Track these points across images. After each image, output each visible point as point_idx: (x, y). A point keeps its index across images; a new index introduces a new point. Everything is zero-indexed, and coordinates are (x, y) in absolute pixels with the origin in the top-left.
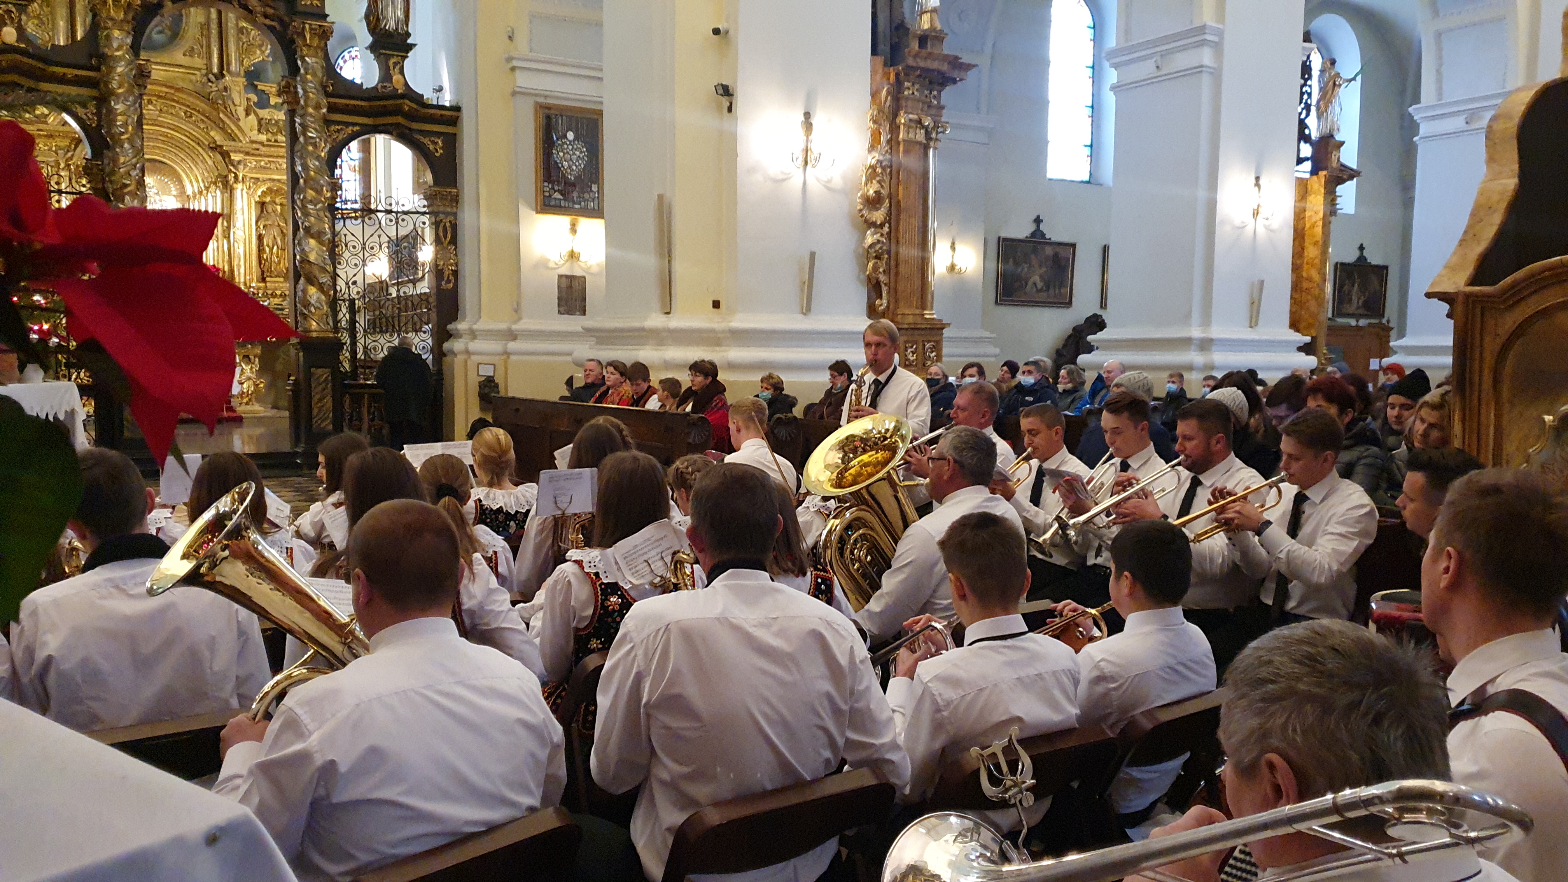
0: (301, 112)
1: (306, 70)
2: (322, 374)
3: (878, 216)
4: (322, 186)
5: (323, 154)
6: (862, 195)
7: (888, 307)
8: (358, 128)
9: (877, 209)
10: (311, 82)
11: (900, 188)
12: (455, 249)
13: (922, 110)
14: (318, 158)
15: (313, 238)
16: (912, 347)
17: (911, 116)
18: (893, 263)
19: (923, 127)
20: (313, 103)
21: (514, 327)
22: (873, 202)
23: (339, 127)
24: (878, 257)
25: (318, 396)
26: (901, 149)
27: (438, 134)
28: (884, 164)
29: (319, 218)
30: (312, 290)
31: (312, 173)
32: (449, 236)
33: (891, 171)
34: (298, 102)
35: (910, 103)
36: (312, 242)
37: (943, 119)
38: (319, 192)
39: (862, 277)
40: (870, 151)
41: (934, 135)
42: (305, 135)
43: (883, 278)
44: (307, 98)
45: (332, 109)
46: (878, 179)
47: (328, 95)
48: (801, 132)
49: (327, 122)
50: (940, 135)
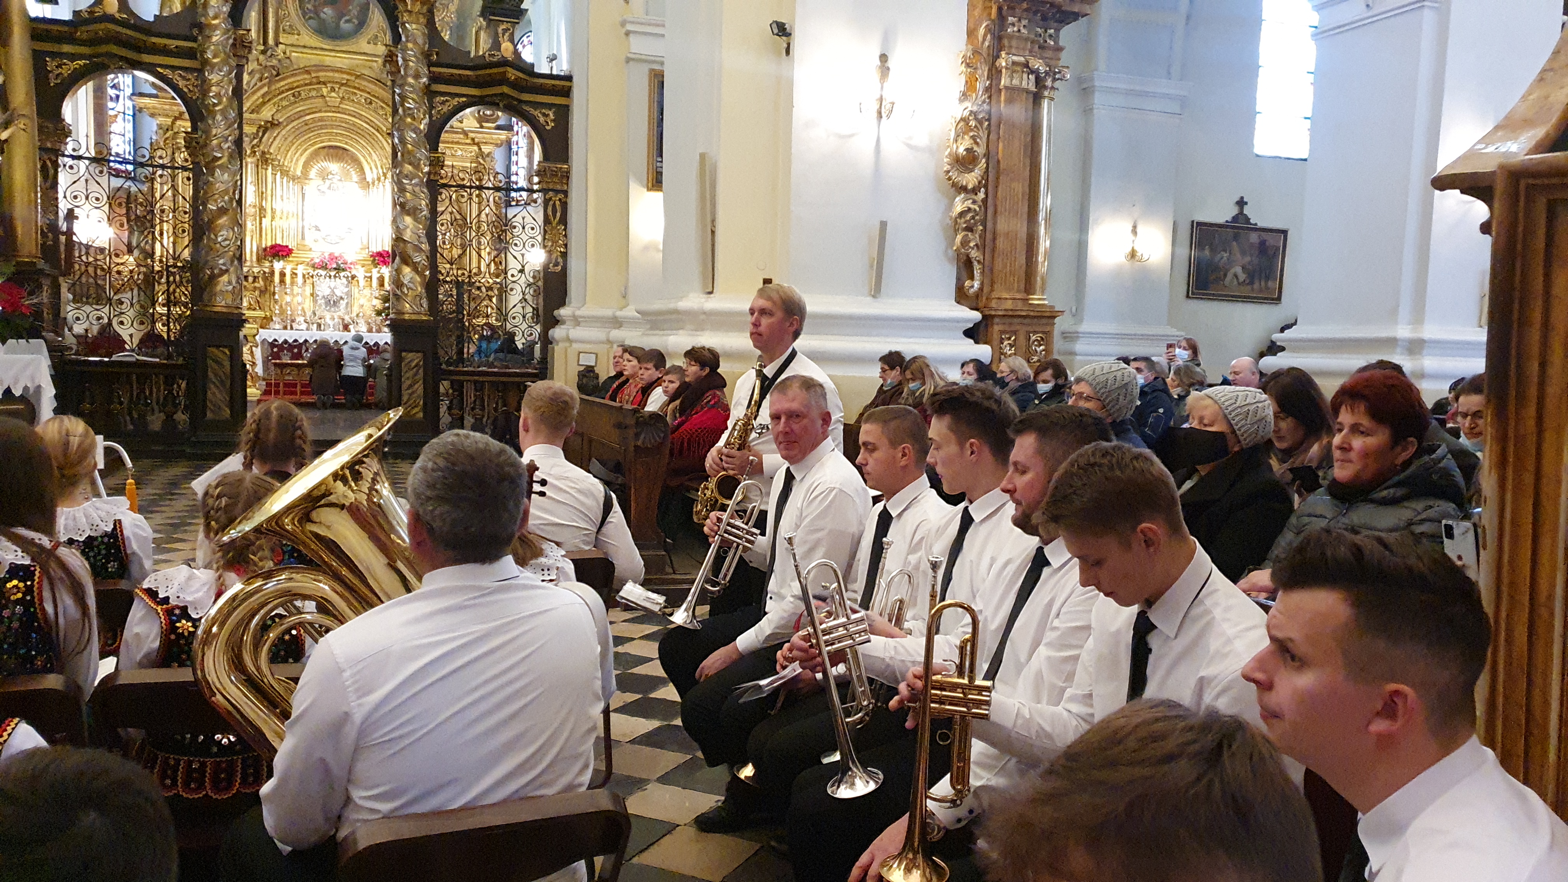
0: (399, 82)
1: (407, 37)
2: (413, 358)
3: (971, 179)
4: (420, 160)
5: (422, 127)
6: (950, 154)
7: (981, 289)
8: (464, 99)
9: (972, 171)
10: (412, 50)
11: (1001, 145)
12: (565, 230)
13: (1031, 52)
14: (416, 130)
15: (409, 214)
16: (1009, 339)
17: (1015, 58)
18: (989, 236)
19: (1032, 72)
20: (411, 72)
21: (619, 313)
22: (965, 162)
23: (445, 99)
24: (969, 229)
25: (409, 382)
26: (1003, 98)
27: (550, 106)
28: (980, 116)
29: (414, 193)
30: (407, 270)
31: (410, 146)
32: (558, 214)
33: (989, 125)
34: (400, 71)
35: (1014, 43)
36: (408, 220)
37: (1061, 63)
38: (417, 167)
39: (951, 253)
40: (961, 101)
41: (1049, 83)
42: (403, 105)
43: (974, 254)
44: (406, 67)
45: (434, 79)
46: (971, 134)
47: (430, 64)
48: (876, 76)
49: (429, 93)
50: (1057, 84)
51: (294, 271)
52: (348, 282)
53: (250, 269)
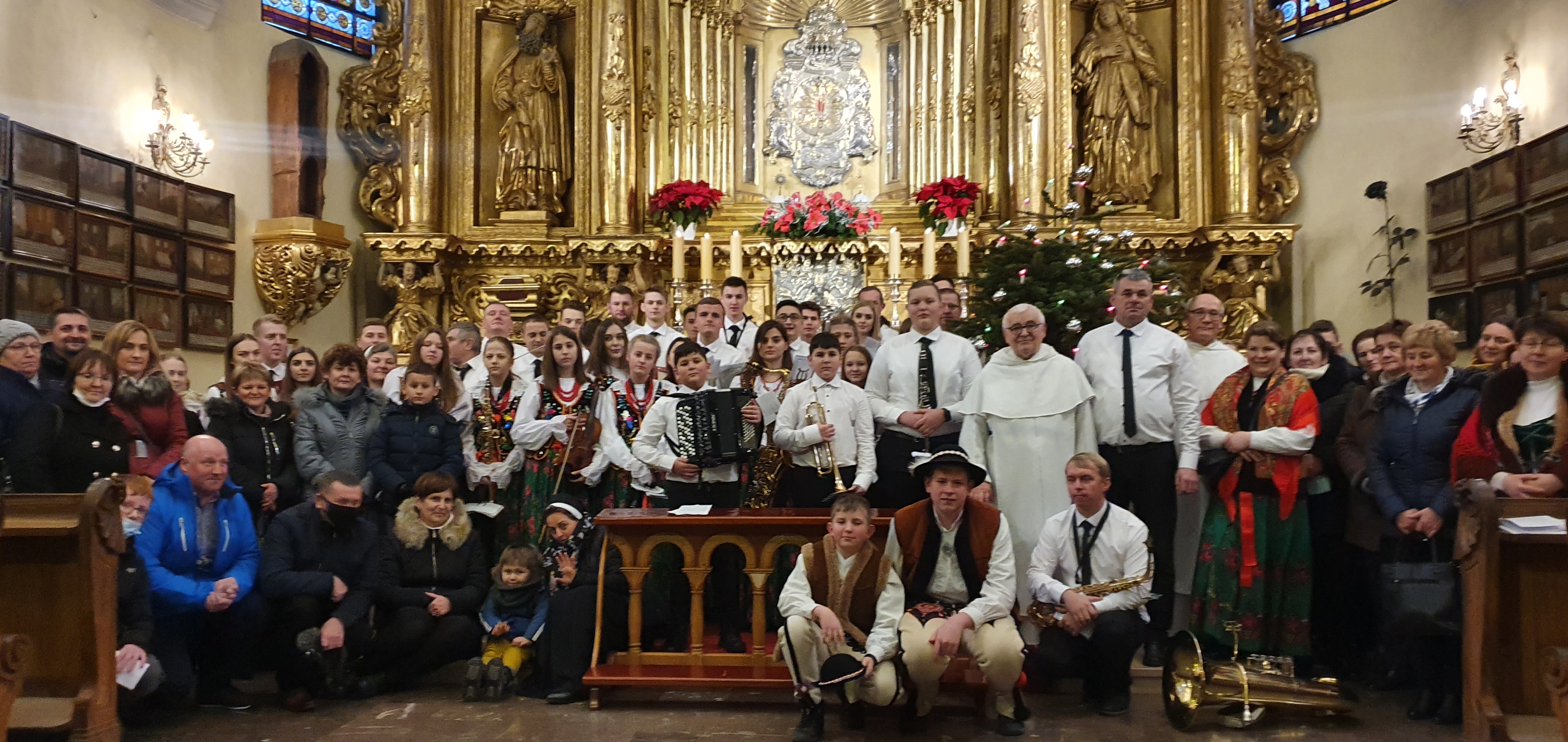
51: (723, 247)
52: (859, 270)
53: (609, 245)
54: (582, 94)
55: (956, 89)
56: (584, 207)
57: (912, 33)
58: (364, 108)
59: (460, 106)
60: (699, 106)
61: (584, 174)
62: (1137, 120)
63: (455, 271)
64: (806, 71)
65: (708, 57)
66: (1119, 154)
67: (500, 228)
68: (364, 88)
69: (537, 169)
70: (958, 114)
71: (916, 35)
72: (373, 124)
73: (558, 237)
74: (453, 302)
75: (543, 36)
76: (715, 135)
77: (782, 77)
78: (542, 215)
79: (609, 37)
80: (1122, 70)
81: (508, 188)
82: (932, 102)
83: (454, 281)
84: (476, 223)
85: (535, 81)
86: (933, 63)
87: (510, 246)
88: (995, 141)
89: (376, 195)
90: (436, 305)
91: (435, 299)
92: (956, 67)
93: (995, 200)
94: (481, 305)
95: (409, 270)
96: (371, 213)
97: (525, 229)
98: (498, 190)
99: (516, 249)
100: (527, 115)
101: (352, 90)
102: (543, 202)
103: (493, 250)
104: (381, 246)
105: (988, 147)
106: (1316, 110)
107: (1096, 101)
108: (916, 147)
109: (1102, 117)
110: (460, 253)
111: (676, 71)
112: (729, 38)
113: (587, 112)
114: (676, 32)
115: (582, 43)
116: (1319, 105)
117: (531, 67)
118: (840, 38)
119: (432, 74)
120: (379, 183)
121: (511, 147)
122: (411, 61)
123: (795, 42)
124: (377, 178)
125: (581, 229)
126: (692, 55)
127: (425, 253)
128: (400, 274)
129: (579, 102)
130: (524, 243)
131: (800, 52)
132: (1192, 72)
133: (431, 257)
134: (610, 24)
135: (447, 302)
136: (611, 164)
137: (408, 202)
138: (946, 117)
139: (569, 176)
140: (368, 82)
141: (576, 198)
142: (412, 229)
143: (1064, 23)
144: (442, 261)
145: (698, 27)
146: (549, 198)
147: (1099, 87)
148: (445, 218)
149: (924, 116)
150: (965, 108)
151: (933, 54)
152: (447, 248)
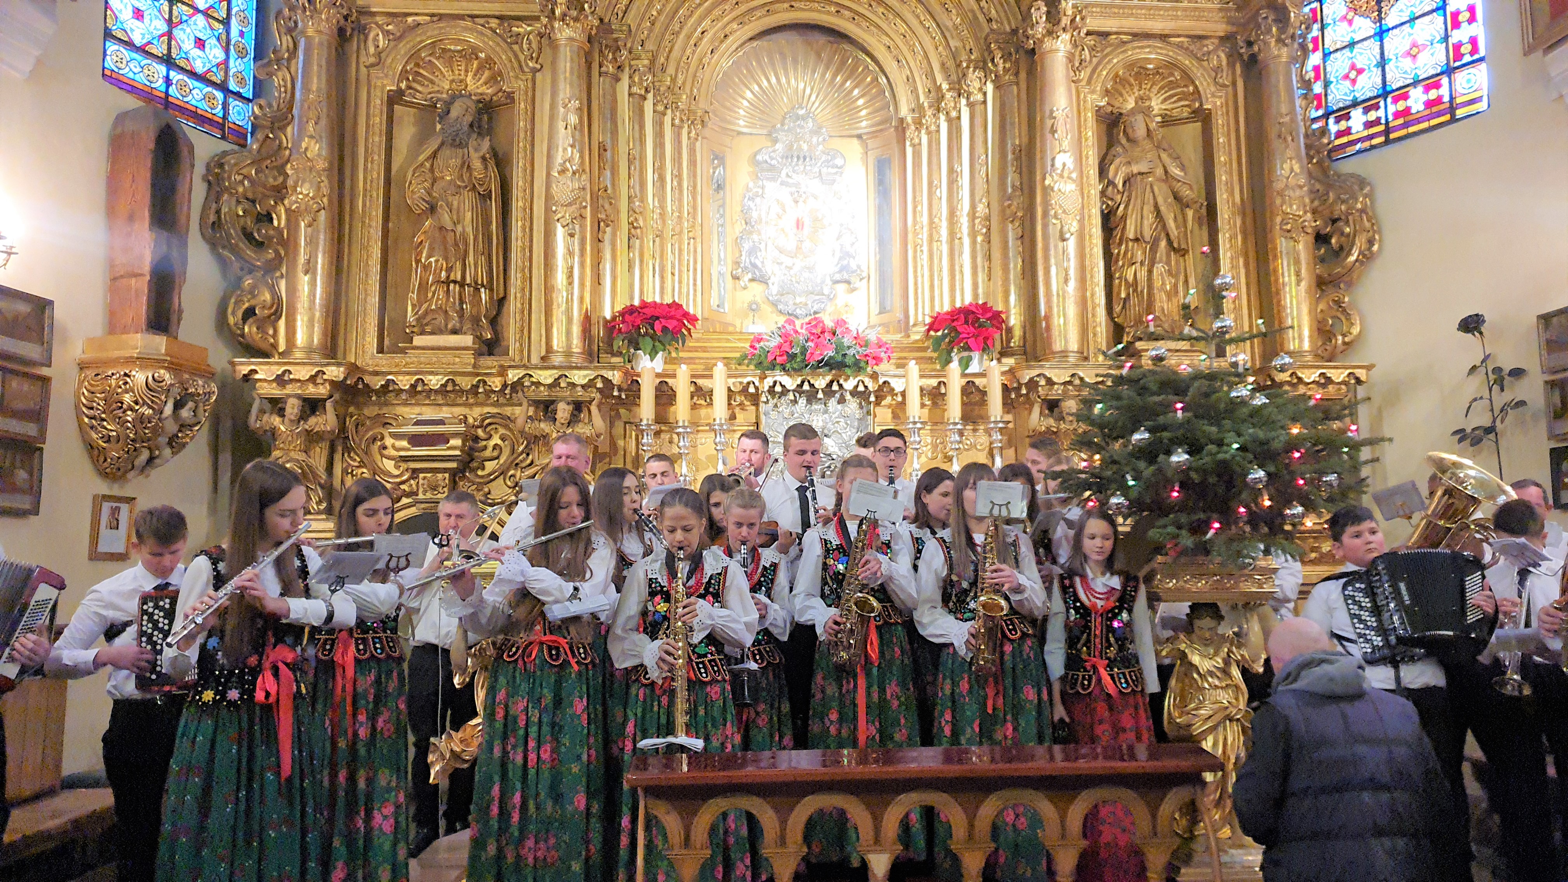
51: (700, 382)
52: (865, 410)
53: (560, 377)
54: (520, 195)
55: (965, 206)
56: (522, 331)
57: (908, 143)
58: (238, 202)
59: (364, 205)
60: (662, 215)
61: (523, 289)
62: (1176, 245)
63: (352, 409)
64: (782, 184)
65: (673, 160)
66: (1157, 283)
67: (412, 357)
68: (241, 177)
69: (462, 284)
70: (969, 235)
71: (913, 145)
72: (249, 222)
73: (491, 368)
74: (348, 449)
75: (471, 125)
76: (680, 250)
77: (755, 190)
78: (467, 340)
79: (561, 125)
80: (1156, 189)
81: (425, 306)
82: (936, 220)
83: (350, 423)
84: (381, 350)
85: (461, 177)
86: (935, 176)
87: (427, 378)
88: (1016, 265)
89: (250, 313)
90: (325, 453)
91: (325, 445)
92: (965, 180)
93: (1017, 333)
94: (385, 452)
95: (293, 408)
96: (243, 335)
97: (447, 357)
98: (410, 308)
99: (435, 381)
100: (451, 219)
101: (223, 180)
102: (467, 326)
103: (404, 382)
104: (257, 376)
105: (1006, 269)
106: (1377, 237)
107: (1128, 222)
108: (915, 271)
109: (1137, 240)
110: (360, 386)
111: (637, 173)
112: (697, 139)
113: (528, 217)
114: (637, 127)
115: (522, 135)
116: (1379, 232)
117: (455, 162)
118: (821, 147)
119: (331, 163)
120: (254, 297)
121: (429, 256)
122: (304, 145)
123: (770, 150)
124: (252, 292)
125: (517, 358)
126: (654, 156)
127: (316, 384)
128: (281, 412)
129: (517, 205)
130: (445, 375)
131: (774, 162)
132: (1232, 193)
133: (323, 391)
134: (562, 110)
135: (340, 449)
136: (560, 278)
137: (295, 320)
138: (953, 235)
139: (501, 295)
140: (244, 171)
141: (512, 321)
142: (298, 355)
143: (1090, 134)
144: (337, 396)
145: (661, 124)
146: (476, 320)
147: (1131, 207)
148: (341, 342)
149: (925, 236)
150: (978, 227)
151: (935, 167)
152: (345, 378)
